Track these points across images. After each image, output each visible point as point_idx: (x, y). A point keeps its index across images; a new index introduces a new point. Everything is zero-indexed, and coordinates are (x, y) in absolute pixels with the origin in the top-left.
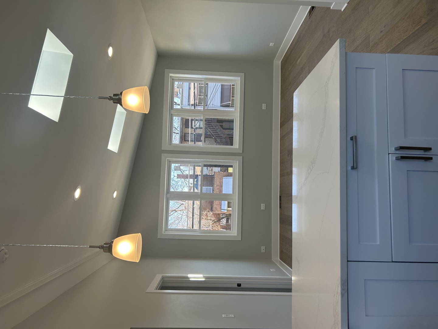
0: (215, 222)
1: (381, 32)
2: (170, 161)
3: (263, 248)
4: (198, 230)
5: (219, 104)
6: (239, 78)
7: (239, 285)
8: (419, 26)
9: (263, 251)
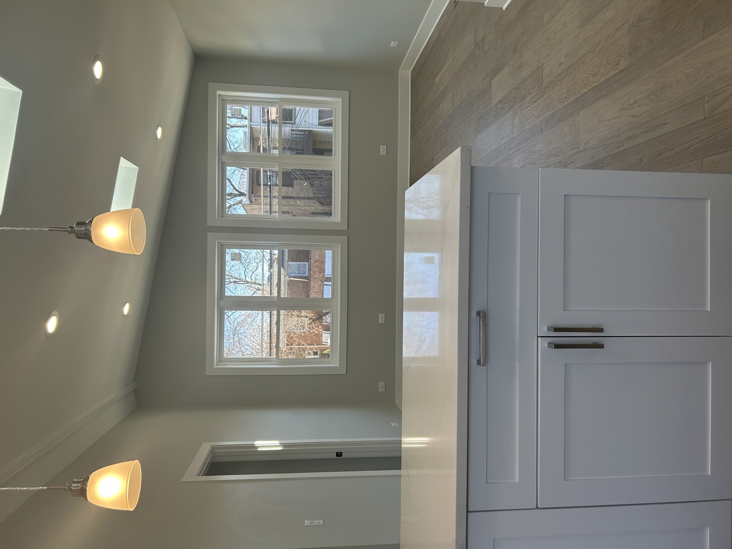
0: (313, 321)
1: (561, 64)
2: (223, 245)
3: (381, 384)
4: (275, 360)
5: (316, 121)
6: (340, 100)
7: (339, 454)
8: (615, 70)
9: (381, 389)
